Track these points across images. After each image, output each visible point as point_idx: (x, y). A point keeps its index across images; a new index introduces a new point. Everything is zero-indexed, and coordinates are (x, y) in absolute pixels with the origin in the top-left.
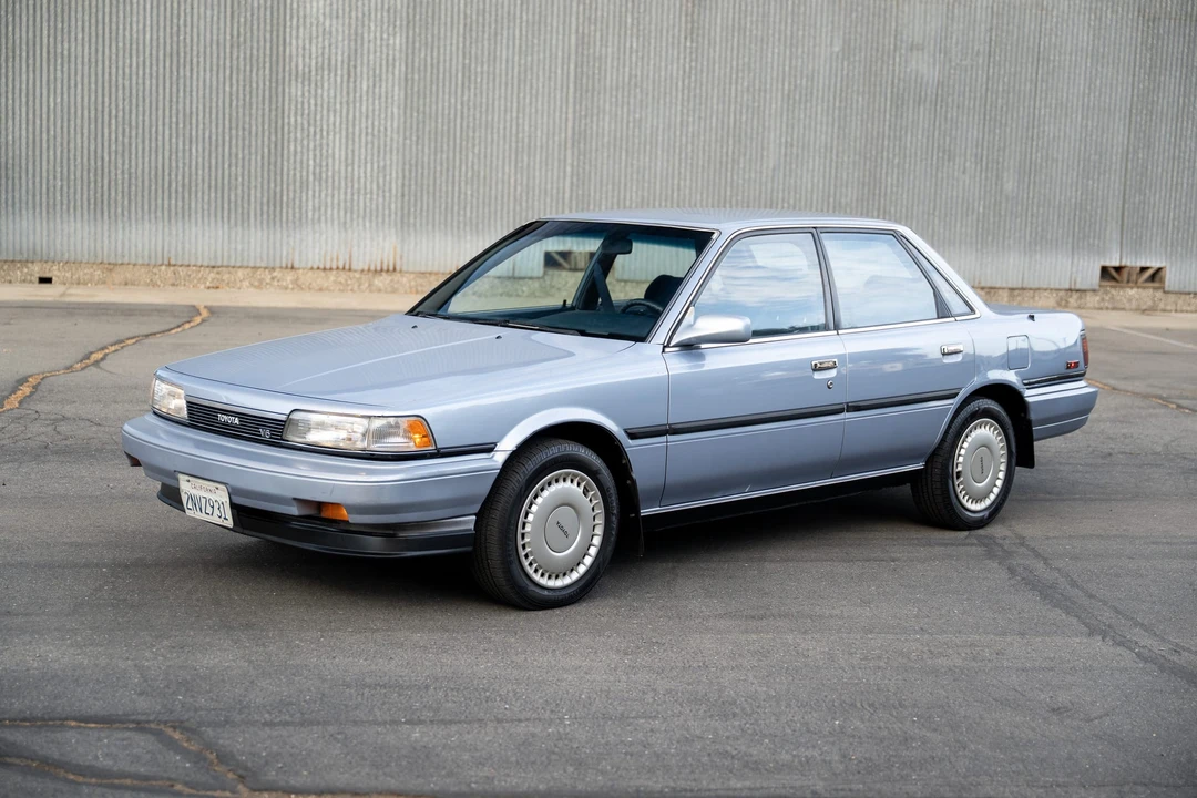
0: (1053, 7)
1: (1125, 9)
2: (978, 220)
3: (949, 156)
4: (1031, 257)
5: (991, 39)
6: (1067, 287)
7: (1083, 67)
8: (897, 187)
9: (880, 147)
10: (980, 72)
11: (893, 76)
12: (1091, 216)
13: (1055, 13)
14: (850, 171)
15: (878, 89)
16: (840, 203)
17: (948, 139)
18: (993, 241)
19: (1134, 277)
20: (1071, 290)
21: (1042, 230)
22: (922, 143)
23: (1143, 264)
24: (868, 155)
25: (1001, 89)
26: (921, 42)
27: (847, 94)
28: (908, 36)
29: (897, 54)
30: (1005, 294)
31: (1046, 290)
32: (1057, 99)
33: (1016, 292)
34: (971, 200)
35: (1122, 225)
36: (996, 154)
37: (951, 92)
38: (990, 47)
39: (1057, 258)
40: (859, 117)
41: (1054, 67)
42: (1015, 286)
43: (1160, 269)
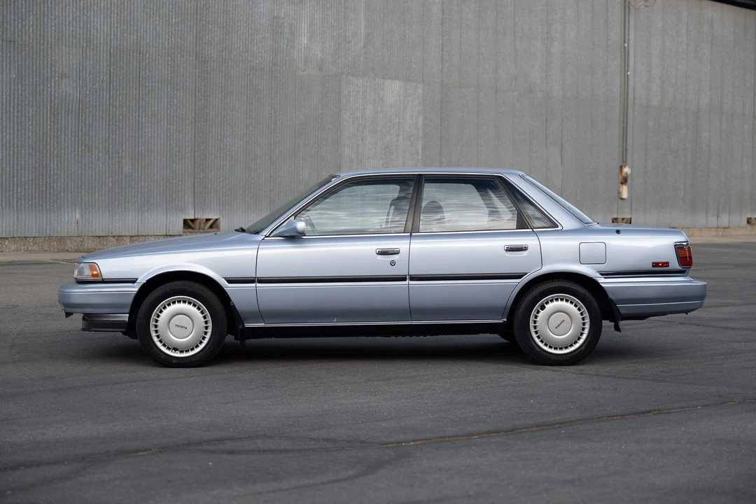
0: (146, 51)
1: (188, 54)
2: (109, 192)
3: (89, 149)
4: (142, 215)
5: (110, 72)
6: (165, 234)
7: (166, 91)
8: (57, 170)
9: (45, 143)
10: (105, 93)
11: (51, 95)
12: (176, 187)
13: (147, 56)
14: (27, 159)
15: (41, 103)
16: (21, 181)
17: (87, 137)
18: (118, 205)
19: (202, 226)
20: (166, 235)
21: (148, 197)
22: (71, 140)
23: (207, 218)
24: (38, 149)
25: (118, 104)
26: (67, 72)
27: (22, 106)
28: (59, 68)
29: (53, 81)
30: (128, 240)
31: (152, 236)
32: (151, 111)
33: (134, 238)
34: (104, 178)
35: (194, 192)
36: (117, 147)
37: (88, 106)
38: (110, 76)
39: (157, 215)
40: (30, 123)
41: (149, 90)
42: (134, 235)
43: (217, 220)
